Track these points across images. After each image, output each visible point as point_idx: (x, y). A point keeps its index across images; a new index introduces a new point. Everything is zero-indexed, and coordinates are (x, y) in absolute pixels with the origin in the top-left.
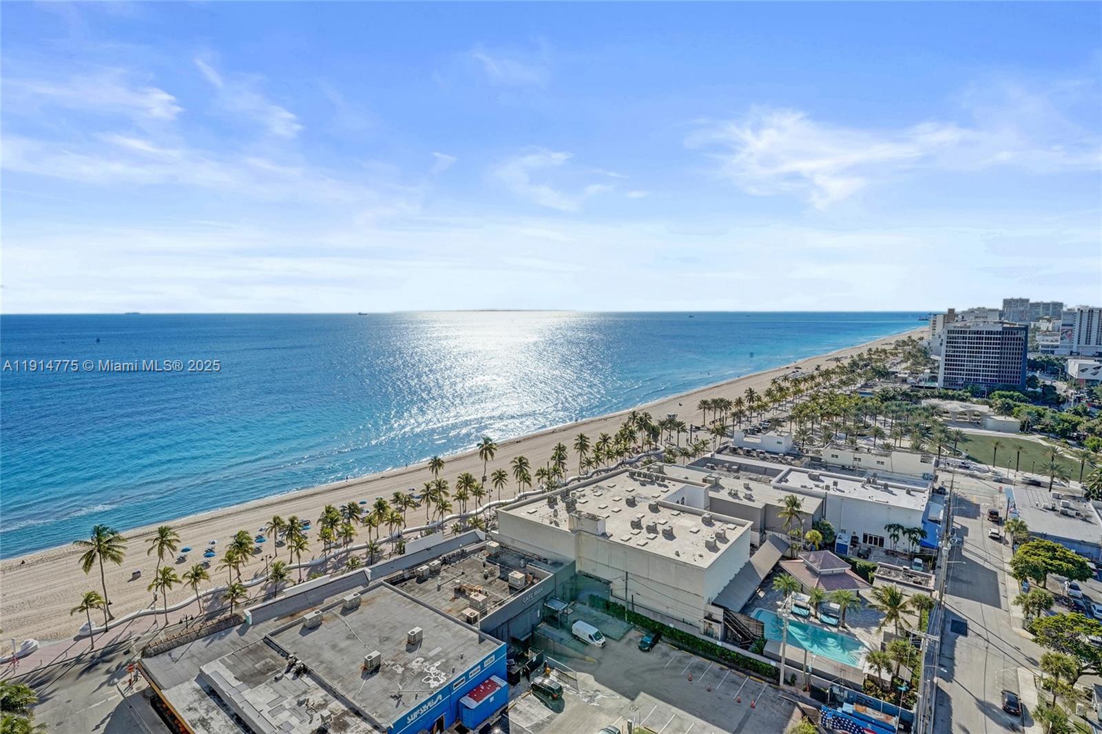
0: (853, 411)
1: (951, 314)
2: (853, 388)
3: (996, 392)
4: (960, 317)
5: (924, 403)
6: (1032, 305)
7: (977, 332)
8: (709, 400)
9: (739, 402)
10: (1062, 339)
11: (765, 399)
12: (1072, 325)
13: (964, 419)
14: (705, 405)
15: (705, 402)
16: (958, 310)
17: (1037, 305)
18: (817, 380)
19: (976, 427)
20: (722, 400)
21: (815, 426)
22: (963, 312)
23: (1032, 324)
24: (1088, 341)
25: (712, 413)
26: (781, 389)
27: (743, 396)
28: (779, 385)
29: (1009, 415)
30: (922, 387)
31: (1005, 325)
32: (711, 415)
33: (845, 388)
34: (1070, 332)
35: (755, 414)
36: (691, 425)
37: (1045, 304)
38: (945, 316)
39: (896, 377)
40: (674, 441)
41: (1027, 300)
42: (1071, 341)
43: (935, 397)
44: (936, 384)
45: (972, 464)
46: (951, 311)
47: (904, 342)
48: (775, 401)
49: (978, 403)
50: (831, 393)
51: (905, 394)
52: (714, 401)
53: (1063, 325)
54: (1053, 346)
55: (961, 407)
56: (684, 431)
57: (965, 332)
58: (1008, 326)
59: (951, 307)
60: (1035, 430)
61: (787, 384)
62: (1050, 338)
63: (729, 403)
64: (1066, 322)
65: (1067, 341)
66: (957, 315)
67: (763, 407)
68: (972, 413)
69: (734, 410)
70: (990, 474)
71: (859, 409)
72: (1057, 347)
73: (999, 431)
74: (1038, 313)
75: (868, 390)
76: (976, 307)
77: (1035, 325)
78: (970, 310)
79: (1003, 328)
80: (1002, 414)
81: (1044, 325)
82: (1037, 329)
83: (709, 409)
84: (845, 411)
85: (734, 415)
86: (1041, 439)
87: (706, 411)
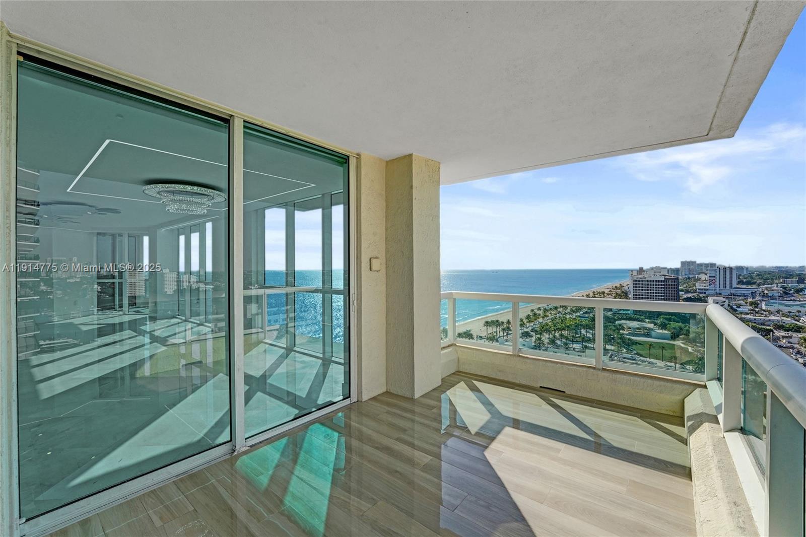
0: (572, 327)
1: (641, 270)
2: (578, 314)
3: (662, 316)
5: (617, 322)
6: (698, 264)
7: (650, 281)
8: (490, 321)
9: (509, 322)
10: (710, 285)
11: (525, 321)
12: (714, 277)
13: (640, 332)
14: (487, 324)
15: (487, 322)
16: (645, 268)
17: (701, 265)
19: (646, 337)
20: (497, 321)
21: (551, 336)
22: (648, 269)
23: (696, 276)
24: (725, 286)
25: (491, 328)
26: (535, 315)
28: (535, 312)
29: (665, 330)
30: (618, 314)
31: (666, 277)
32: (489, 330)
33: (574, 314)
34: (714, 281)
36: (477, 336)
37: (705, 264)
38: (637, 271)
41: (695, 262)
42: (715, 286)
43: (624, 319)
45: (637, 357)
46: (641, 268)
47: (616, 287)
48: (529, 321)
49: (649, 323)
50: (563, 316)
51: (608, 317)
52: (493, 321)
53: (710, 277)
54: (705, 290)
55: (638, 325)
56: (473, 338)
57: (643, 281)
58: (669, 277)
59: (641, 266)
60: (681, 338)
61: (541, 312)
62: (704, 285)
63: (503, 323)
64: (711, 275)
65: (713, 286)
66: (644, 271)
67: (522, 325)
68: (645, 328)
69: (505, 326)
70: (646, 363)
71: (577, 326)
72: (708, 290)
73: (658, 339)
74: (702, 270)
75: (587, 316)
76: (654, 266)
77: (698, 277)
78: (651, 268)
79: (665, 278)
80: (662, 329)
81: (703, 277)
82: (699, 279)
83: (490, 326)
84: (568, 327)
85: (504, 330)
86: (682, 343)
87: (488, 327)
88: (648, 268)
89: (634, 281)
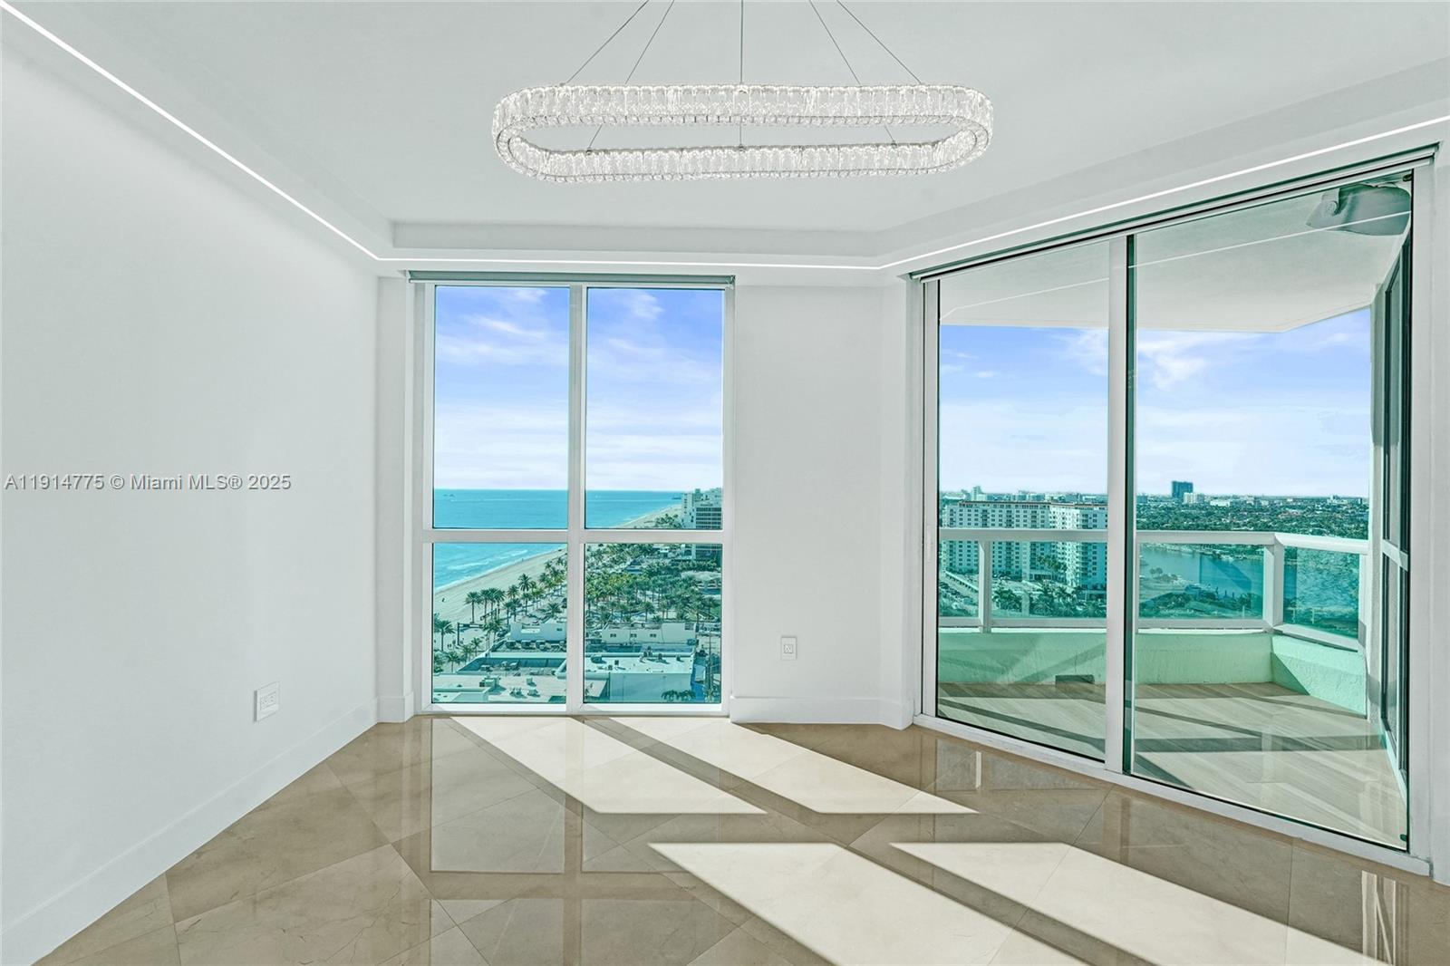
0: (626, 589)
1: (698, 494)
2: (623, 566)
4: (704, 497)
5: (684, 575)
8: (478, 590)
9: (513, 590)
11: (540, 585)
14: (474, 598)
15: (473, 595)
16: (702, 491)
18: (590, 561)
20: (493, 591)
21: (592, 607)
22: (707, 492)
25: (482, 606)
26: (555, 573)
27: (517, 583)
28: (553, 569)
30: (680, 561)
32: (480, 610)
33: (616, 567)
35: (530, 603)
36: (459, 624)
38: (693, 495)
39: (659, 553)
40: (438, 645)
43: (690, 569)
44: (691, 557)
46: (698, 491)
47: (662, 519)
48: (551, 585)
50: (605, 573)
51: (668, 569)
52: (485, 593)
56: (450, 631)
59: (698, 488)
63: (501, 593)
66: (702, 495)
67: (539, 594)
69: (507, 600)
71: (631, 586)
75: (637, 567)
83: (479, 602)
84: (619, 589)
85: (508, 605)
87: (476, 604)
88: (708, 490)
89: (698, 509)
